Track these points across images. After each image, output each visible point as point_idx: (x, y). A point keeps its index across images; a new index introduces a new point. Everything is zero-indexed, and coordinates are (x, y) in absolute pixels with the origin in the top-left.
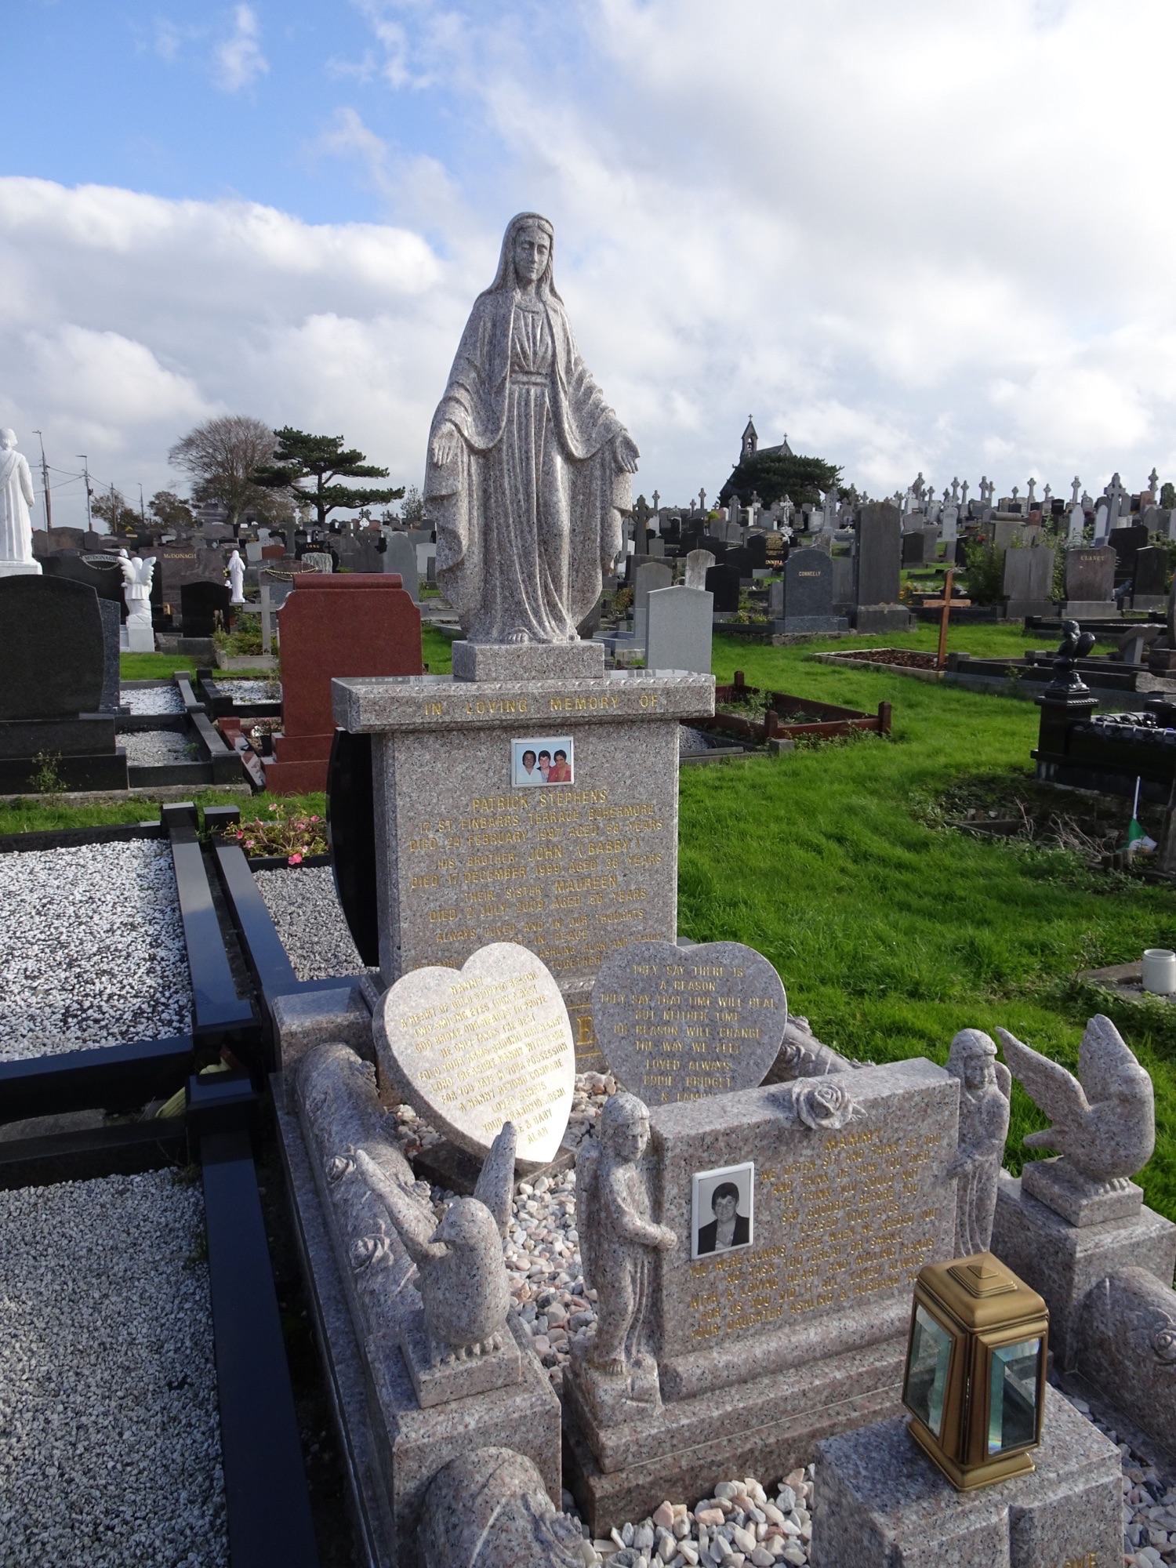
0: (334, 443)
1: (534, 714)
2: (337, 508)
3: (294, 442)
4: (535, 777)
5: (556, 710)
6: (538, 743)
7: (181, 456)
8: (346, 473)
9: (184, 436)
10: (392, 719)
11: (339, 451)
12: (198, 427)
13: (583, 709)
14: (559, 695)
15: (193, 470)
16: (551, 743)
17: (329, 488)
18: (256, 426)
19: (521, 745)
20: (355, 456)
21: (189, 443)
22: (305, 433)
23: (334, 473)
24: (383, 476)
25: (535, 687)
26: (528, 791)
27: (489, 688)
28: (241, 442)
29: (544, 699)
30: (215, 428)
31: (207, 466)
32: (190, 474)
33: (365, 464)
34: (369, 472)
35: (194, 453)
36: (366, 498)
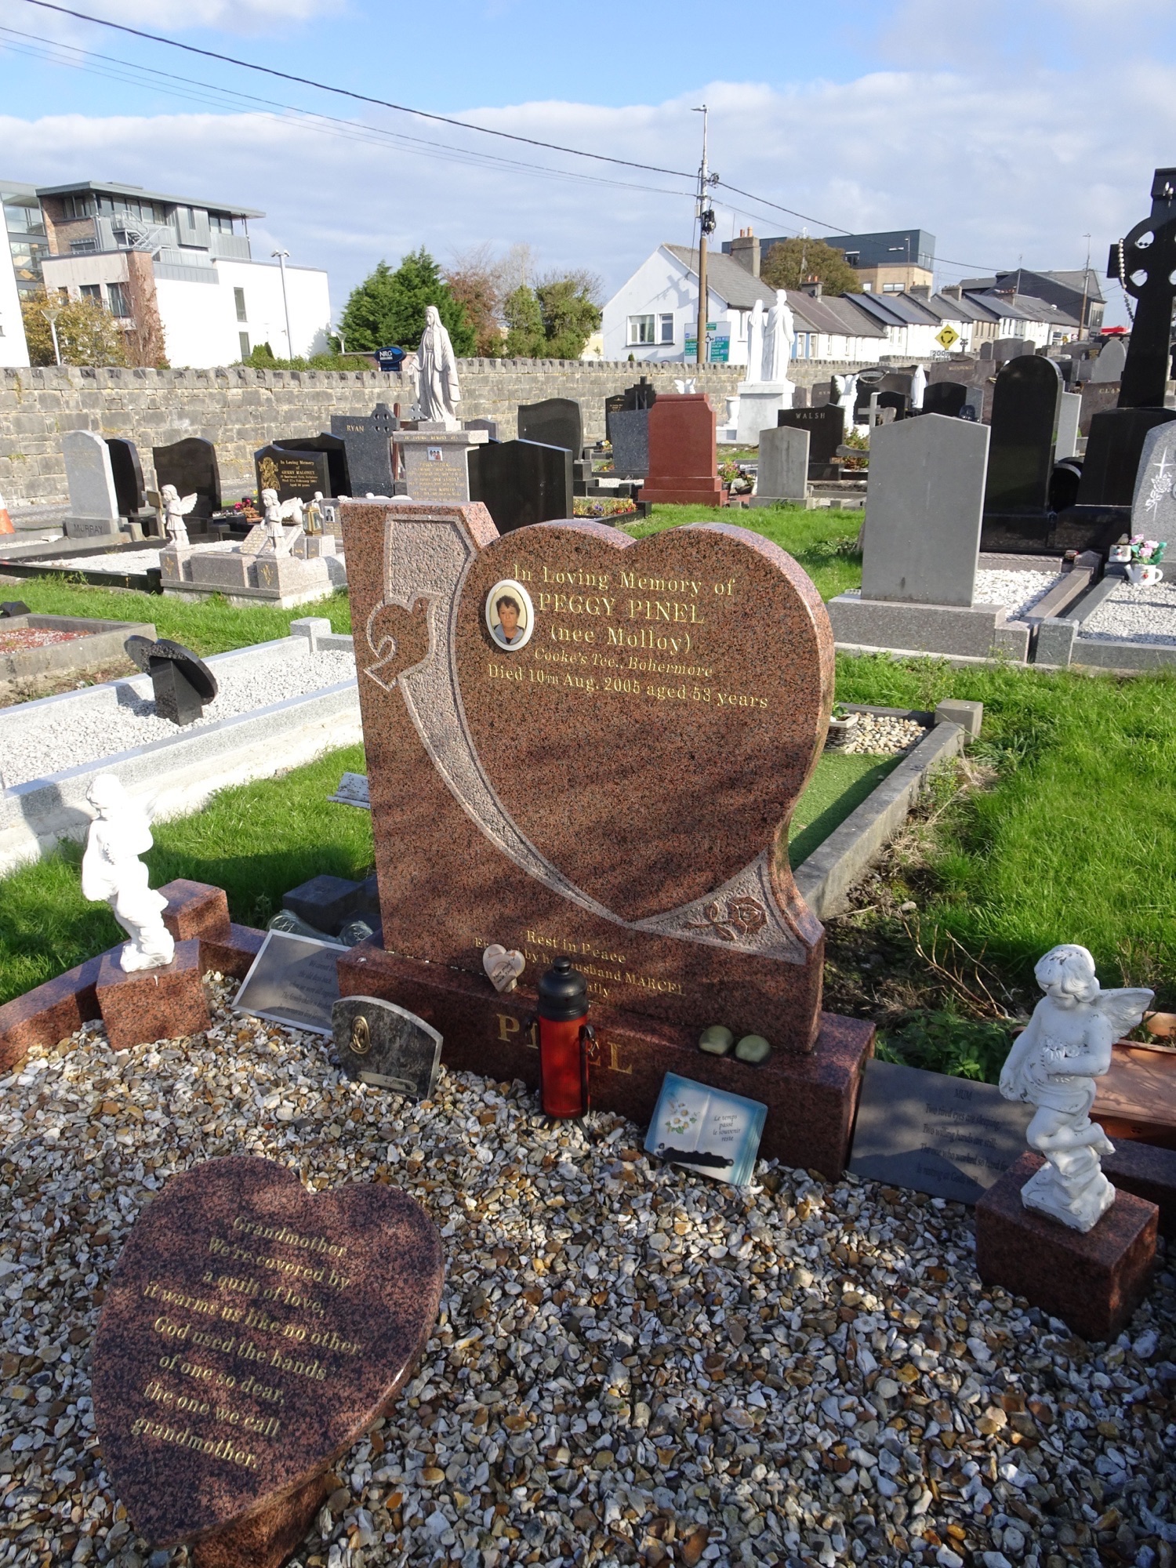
4: (433, 457)
16: (435, 449)
19: (430, 449)
26: (432, 461)
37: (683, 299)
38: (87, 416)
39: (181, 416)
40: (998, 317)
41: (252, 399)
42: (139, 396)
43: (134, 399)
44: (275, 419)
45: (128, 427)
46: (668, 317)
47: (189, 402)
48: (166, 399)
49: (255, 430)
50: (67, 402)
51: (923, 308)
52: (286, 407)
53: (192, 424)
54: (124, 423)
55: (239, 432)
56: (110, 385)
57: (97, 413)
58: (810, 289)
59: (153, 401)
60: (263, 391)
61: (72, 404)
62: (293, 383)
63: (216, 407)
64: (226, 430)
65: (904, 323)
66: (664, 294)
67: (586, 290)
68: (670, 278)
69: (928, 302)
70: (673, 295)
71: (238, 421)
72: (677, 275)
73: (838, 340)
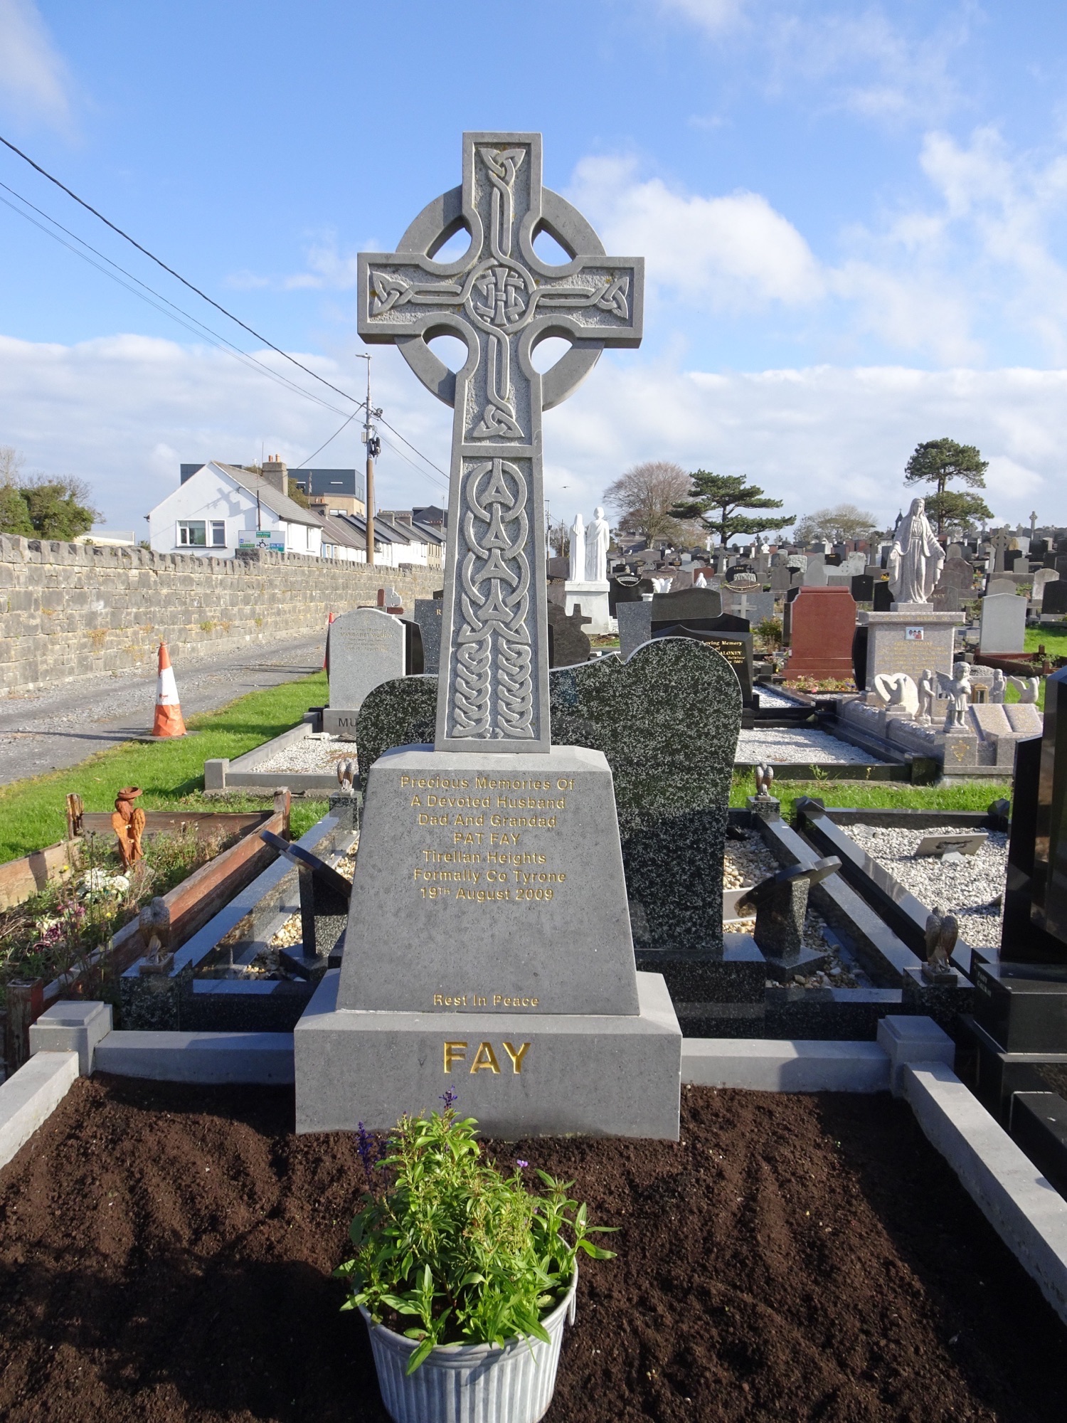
0: (738, 481)
1: (913, 620)
2: (737, 534)
3: (705, 482)
4: (912, 637)
5: (918, 620)
6: (913, 628)
7: (613, 496)
8: (747, 505)
9: (616, 480)
10: (877, 620)
11: (742, 487)
12: (626, 472)
13: (926, 620)
14: (920, 616)
15: (621, 506)
16: (917, 629)
17: (732, 519)
18: (673, 469)
19: (908, 629)
20: (754, 492)
21: (620, 485)
22: (714, 474)
23: (737, 506)
24: (778, 507)
25: (913, 613)
26: (910, 640)
27: (902, 613)
28: (660, 483)
29: (916, 616)
30: (641, 473)
31: (631, 504)
32: (618, 509)
33: (762, 497)
34: (766, 504)
35: (622, 493)
36: (762, 525)
37: (235, 510)
38: (31, 594)
39: (98, 600)
40: (440, 541)
41: (143, 581)
42: (71, 573)
43: (67, 578)
44: (158, 603)
45: (60, 608)
46: (222, 524)
47: (104, 582)
48: (89, 578)
49: (146, 614)
50: (18, 578)
51: (393, 530)
52: (165, 591)
53: (105, 607)
54: (58, 605)
55: (137, 616)
56: (52, 560)
57: (38, 590)
58: (320, 509)
59: (80, 579)
60: (151, 572)
61: (22, 579)
62: (172, 566)
63: (121, 588)
64: (128, 614)
65: (389, 541)
66: (215, 504)
67: (73, 495)
68: (220, 490)
69: (394, 525)
70: (224, 505)
71: (136, 604)
72: (227, 488)
73: (351, 550)
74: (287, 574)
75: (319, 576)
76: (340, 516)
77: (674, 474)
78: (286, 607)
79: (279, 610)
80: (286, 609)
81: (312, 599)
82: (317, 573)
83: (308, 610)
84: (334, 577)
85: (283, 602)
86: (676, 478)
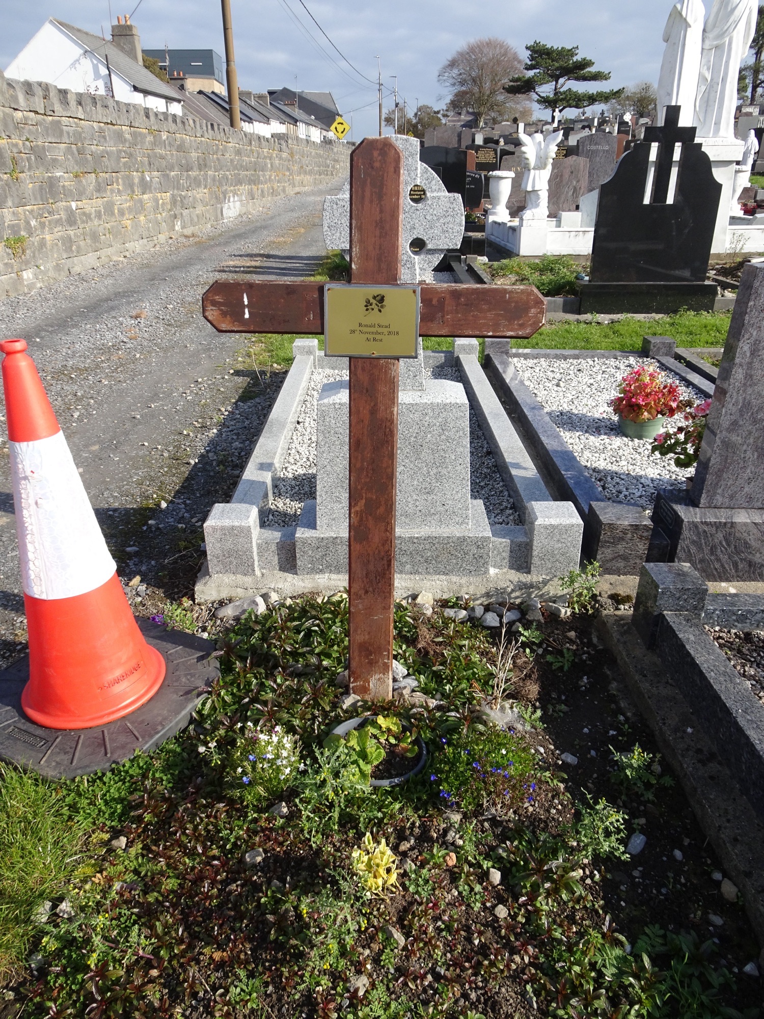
0: (571, 53)
2: (567, 109)
3: (539, 54)
7: (446, 74)
8: (577, 79)
9: (450, 58)
11: (575, 59)
12: (459, 50)
15: (454, 85)
17: (565, 92)
18: (501, 46)
20: (585, 64)
21: (453, 64)
22: (549, 46)
23: (569, 79)
24: (606, 79)
28: (490, 60)
30: (472, 50)
31: (462, 83)
32: (451, 89)
33: (593, 69)
34: (596, 77)
35: (455, 72)
36: (592, 99)
40: (295, 120)
51: (254, 109)
74: (79, 136)
75: (154, 144)
76: (200, 92)
77: (503, 51)
78: (90, 206)
79: (71, 213)
80: (88, 209)
81: (145, 187)
82: (150, 138)
83: (140, 207)
84: (181, 148)
85: (80, 195)
86: (505, 54)
